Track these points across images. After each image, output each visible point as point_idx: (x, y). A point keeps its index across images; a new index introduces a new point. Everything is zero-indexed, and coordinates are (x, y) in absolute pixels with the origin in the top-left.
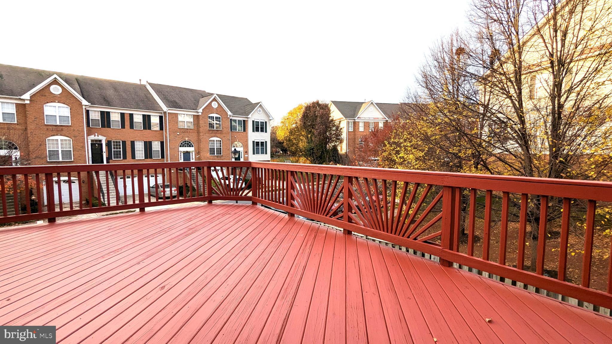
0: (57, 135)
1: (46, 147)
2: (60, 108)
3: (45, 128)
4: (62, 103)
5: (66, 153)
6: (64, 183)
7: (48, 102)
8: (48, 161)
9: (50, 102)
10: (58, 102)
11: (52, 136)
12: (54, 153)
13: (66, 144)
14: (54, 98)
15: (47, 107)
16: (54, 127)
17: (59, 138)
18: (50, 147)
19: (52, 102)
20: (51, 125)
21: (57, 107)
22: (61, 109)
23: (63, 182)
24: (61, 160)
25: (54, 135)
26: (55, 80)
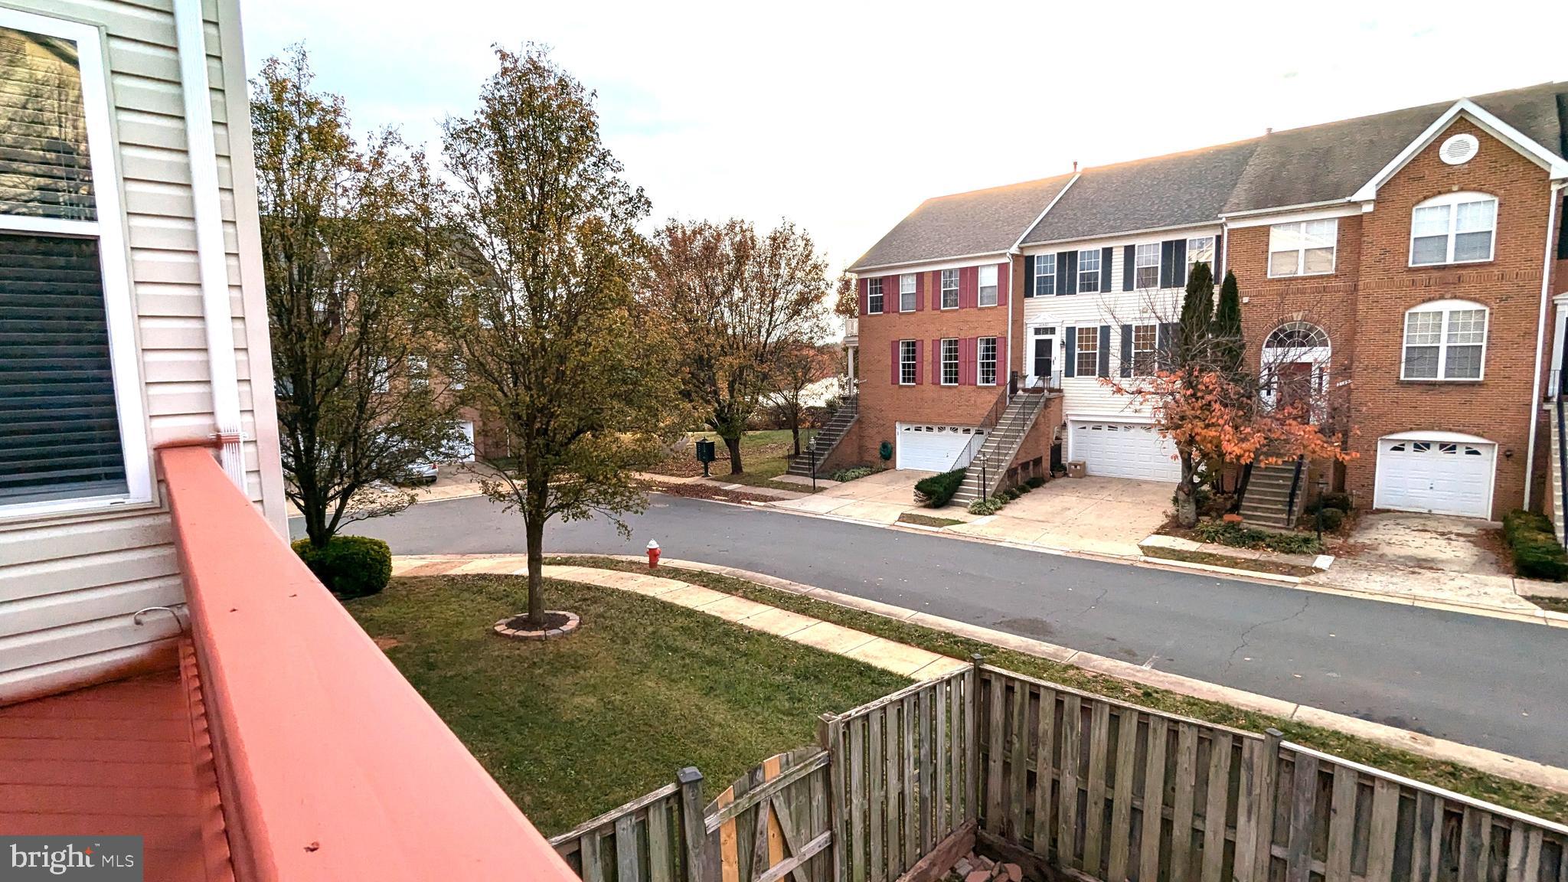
0: (1442, 297)
1: (1402, 337)
2: (1463, 208)
3: (1407, 278)
4: (1474, 190)
5: (1463, 356)
6: (1441, 452)
7: (1425, 198)
8: (1402, 378)
9: (1434, 195)
10: (1461, 190)
11: (1424, 301)
12: (1425, 355)
13: (1465, 326)
14: (1449, 180)
15: (1422, 212)
16: (1435, 274)
17: (1446, 306)
18: (1414, 336)
19: (1440, 193)
20: (1426, 269)
21: (1454, 208)
22: (1468, 212)
23: (1438, 446)
24: (1441, 377)
25: (1430, 300)
26: (1462, 118)
